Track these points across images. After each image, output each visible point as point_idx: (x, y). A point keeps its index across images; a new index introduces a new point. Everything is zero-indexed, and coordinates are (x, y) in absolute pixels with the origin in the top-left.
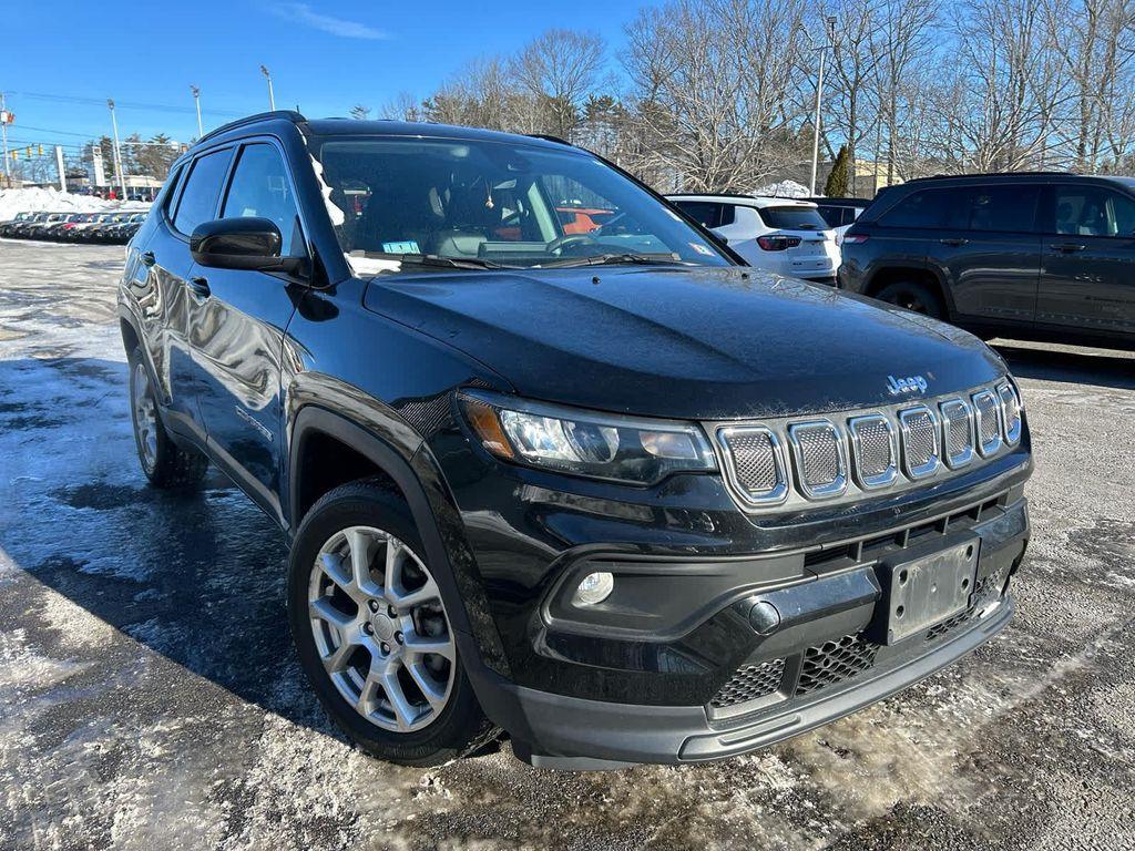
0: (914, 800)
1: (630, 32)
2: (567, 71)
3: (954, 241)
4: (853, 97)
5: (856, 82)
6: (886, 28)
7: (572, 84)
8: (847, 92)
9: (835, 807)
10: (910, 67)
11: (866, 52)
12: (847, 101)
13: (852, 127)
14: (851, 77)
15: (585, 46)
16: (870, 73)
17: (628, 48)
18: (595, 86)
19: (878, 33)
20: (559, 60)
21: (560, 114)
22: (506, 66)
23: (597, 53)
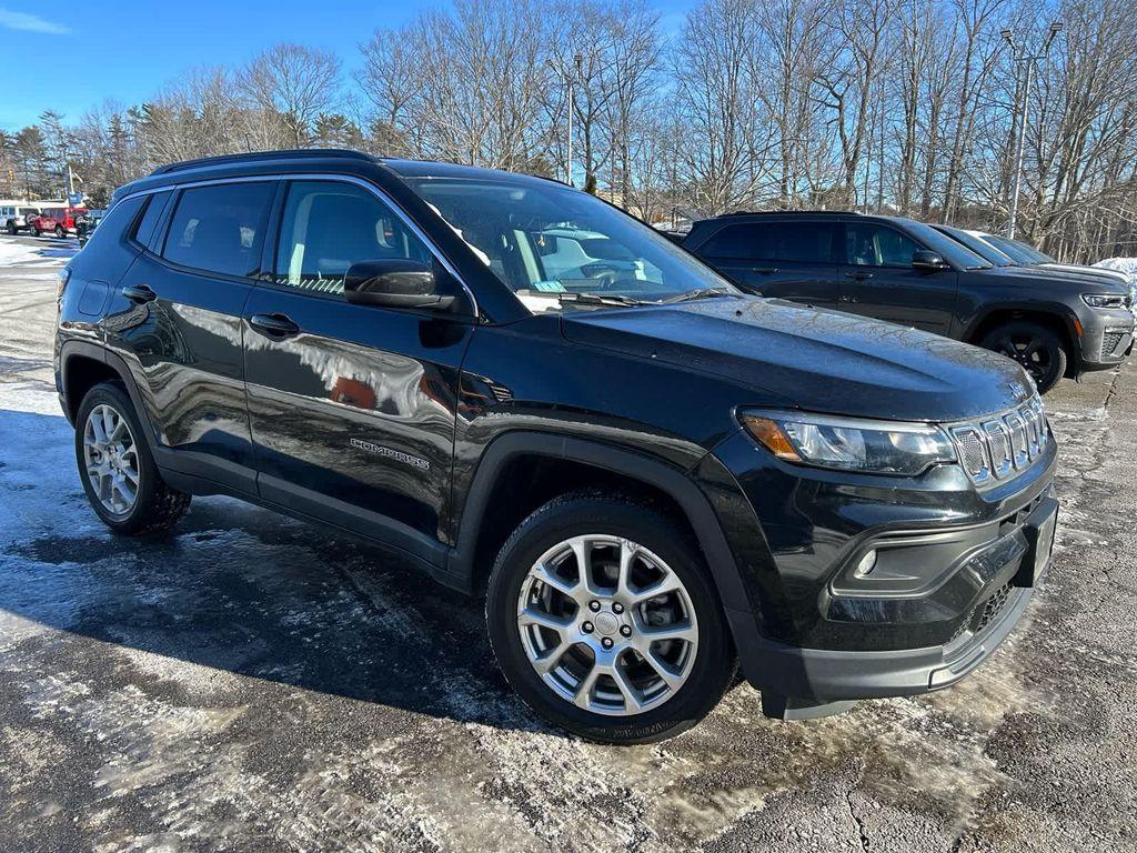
0: (1014, 710)
1: (366, 53)
2: (300, 88)
3: (764, 270)
4: (587, 130)
5: (589, 116)
6: (614, 67)
7: (306, 102)
8: (582, 125)
9: (966, 724)
10: (637, 104)
11: (598, 89)
12: (583, 134)
13: (589, 158)
14: (585, 111)
15: (319, 63)
16: (603, 108)
17: (363, 68)
18: (333, 104)
19: (608, 71)
20: (291, 75)
21: (296, 131)
22: (231, 78)
23: (332, 71)
